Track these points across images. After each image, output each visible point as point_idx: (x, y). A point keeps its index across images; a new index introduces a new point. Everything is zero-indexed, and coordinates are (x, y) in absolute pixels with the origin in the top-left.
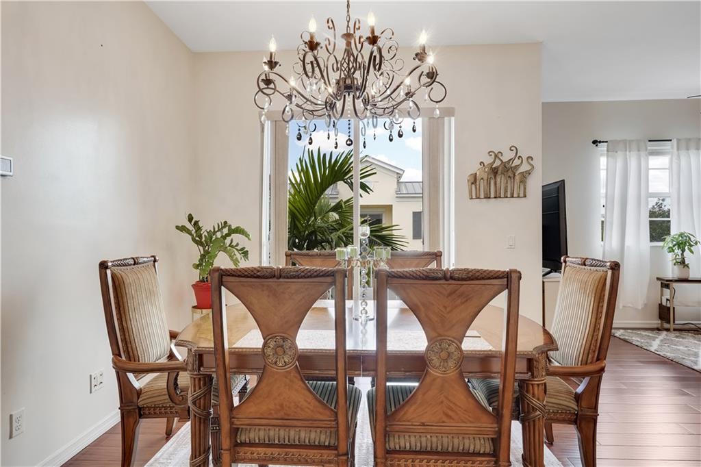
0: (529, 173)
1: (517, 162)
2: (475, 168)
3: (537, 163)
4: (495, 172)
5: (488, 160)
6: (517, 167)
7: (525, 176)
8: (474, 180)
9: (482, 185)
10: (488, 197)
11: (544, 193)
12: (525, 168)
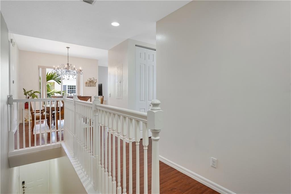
0: (96, 82)
1: (94, 80)
2: (87, 81)
3: (98, 80)
4: (90, 82)
5: (89, 80)
6: (94, 81)
7: (95, 83)
8: (86, 83)
9: (88, 84)
10: (89, 86)
11: (99, 86)
12: (95, 81)
